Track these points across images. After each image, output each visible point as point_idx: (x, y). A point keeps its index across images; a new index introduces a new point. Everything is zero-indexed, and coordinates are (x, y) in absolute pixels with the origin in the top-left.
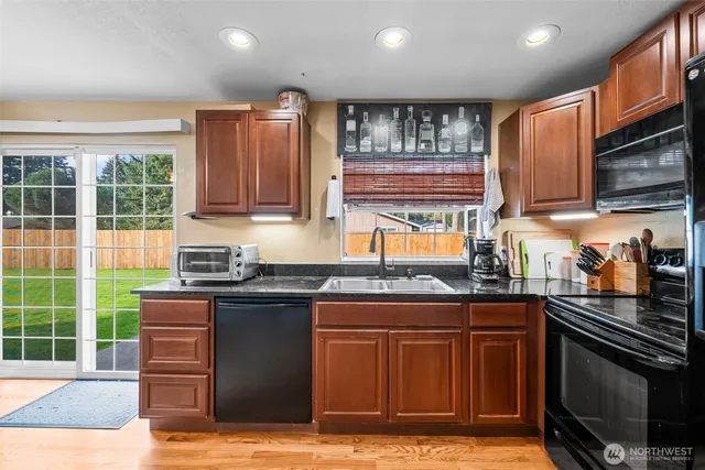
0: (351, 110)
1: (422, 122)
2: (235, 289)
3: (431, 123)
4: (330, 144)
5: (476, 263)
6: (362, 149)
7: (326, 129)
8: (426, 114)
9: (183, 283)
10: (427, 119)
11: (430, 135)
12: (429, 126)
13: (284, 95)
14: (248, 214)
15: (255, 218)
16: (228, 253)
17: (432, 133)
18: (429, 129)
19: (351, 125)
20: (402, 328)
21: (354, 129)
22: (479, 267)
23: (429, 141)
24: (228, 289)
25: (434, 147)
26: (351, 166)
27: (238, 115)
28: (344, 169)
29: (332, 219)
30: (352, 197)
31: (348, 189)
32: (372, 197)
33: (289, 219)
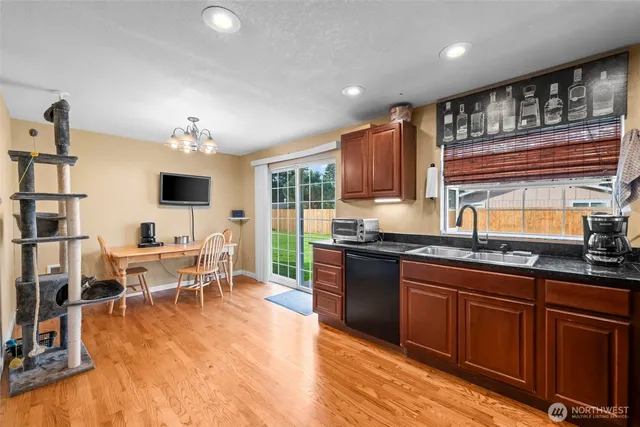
0: (448, 106)
1: (523, 98)
2: (360, 247)
3: (535, 97)
4: (432, 138)
5: (590, 243)
6: (458, 138)
7: (428, 127)
8: (529, 90)
9: (335, 241)
10: (528, 95)
11: (535, 110)
12: (533, 100)
13: (393, 110)
14: (373, 198)
15: (377, 201)
16: (356, 224)
17: (536, 107)
18: (532, 104)
19: (448, 119)
20: (471, 291)
21: (451, 121)
22: (594, 247)
23: (533, 116)
24: (356, 246)
25: (538, 121)
26: (450, 153)
27: (362, 133)
28: (445, 157)
29: (432, 198)
30: (452, 179)
31: (448, 173)
32: (470, 178)
33: (399, 200)
